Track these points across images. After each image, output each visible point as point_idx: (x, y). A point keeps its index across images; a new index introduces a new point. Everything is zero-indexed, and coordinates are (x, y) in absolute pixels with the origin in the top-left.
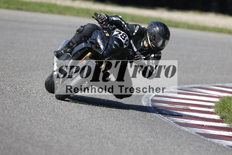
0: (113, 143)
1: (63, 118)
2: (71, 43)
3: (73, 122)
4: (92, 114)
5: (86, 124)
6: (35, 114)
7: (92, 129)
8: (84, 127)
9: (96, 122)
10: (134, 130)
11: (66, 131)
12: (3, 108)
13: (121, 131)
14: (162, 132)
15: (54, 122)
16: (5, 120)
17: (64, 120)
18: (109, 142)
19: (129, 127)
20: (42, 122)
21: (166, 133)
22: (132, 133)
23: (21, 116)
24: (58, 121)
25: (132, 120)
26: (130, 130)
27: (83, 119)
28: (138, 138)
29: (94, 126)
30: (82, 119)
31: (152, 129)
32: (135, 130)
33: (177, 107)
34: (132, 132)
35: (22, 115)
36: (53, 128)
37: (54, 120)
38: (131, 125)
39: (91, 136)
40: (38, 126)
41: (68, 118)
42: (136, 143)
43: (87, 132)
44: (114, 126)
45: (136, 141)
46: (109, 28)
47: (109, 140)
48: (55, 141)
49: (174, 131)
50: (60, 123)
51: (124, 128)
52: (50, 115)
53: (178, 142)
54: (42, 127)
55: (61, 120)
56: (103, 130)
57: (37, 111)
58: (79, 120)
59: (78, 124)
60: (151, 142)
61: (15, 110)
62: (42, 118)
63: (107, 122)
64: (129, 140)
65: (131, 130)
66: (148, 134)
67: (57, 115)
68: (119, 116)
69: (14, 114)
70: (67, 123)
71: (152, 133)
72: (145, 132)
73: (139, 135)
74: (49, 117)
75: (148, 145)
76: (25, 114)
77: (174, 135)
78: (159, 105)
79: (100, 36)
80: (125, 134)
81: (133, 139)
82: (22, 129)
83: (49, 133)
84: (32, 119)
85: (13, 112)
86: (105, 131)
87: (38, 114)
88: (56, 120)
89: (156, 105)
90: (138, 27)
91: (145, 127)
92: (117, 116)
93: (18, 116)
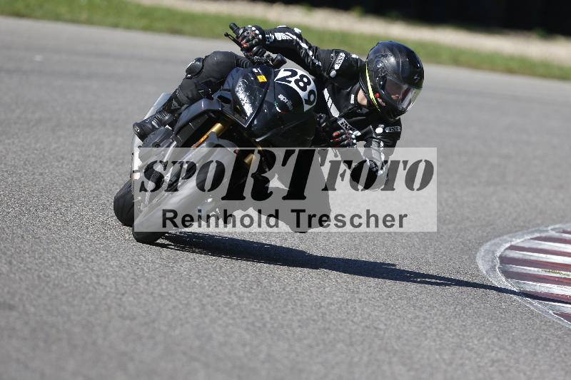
0: (404, 364)
1: (283, 301)
2: (174, 102)
3: (307, 311)
4: (353, 292)
5: (340, 316)
6: (212, 290)
7: (353, 328)
8: (334, 322)
9: (362, 310)
10: (458, 331)
11: (290, 331)
12: (135, 274)
13: (425, 334)
14: (525, 337)
15: (259, 310)
16: (139, 303)
17: (285, 306)
18: (395, 360)
19: (445, 324)
20: (231, 309)
21: (537, 340)
22: (451, 340)
23: (179, 295)
24: (271, 307)
25: (452, 307)
26: (447, 331)
27: (331, 304)
28: (466, 351)
29: (358, 322)
30: (328, 303)
31: (501, 329)
32: (460, 332)
33: (563, 277)
34: (453, 337)
35: (182, 293)
36: (257, 324)
37: (258, 306)
38: (450, 318)
39: (352, 345)
40: (220, 319)
41: (294, 301)
42: (462, 365)
43: (341, 335)
44: (407, 320)
45: (461, 359)
46: (267, 62)
47: (395, 354)
48: (262, 356)
49: (557, 336)
50: (276, 311)
51: (434, 327)
52: (250, 292)
53: (566, 362)
54: (231, 321)
55: (278, 305)
56: (381, 330)
57: (219, 283)
58: (321, 307)
59: (318, 316)
60: (498, 361)
61: (163, 280)
62: (230, 300)
63: (390, 310)
64: (445, 357)
65: (450, 331)
66: (493, 342)
67: (268, 293)
68: (420, 297)
69: (162, 290)
70: (291, 312)
71: (502, 339)
72: (483, 338)
73: (470, 344)
74: (248, 298)
75: (491, 369)
76: (188, 290)
77: (556, 344)
78: (519, 271)
79: (244, 83)
80: (434, 341)
81: (454, 353)
82: (182, 325)
83: (248, 337)
84: (205, 301)
85: (160, 284)
86: (385, 333)
87: (220, 291)
88: (265, 306)
89: (511, 270)
90: (342, 55)
91: (484, 325)
92: (416, 296)
93: (172, 293)
